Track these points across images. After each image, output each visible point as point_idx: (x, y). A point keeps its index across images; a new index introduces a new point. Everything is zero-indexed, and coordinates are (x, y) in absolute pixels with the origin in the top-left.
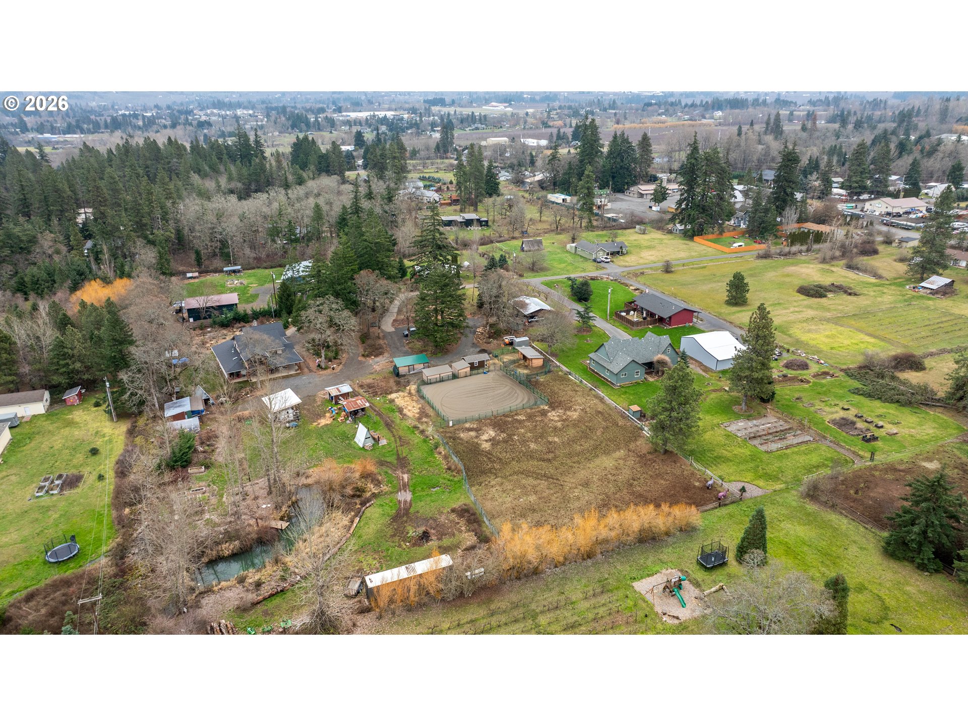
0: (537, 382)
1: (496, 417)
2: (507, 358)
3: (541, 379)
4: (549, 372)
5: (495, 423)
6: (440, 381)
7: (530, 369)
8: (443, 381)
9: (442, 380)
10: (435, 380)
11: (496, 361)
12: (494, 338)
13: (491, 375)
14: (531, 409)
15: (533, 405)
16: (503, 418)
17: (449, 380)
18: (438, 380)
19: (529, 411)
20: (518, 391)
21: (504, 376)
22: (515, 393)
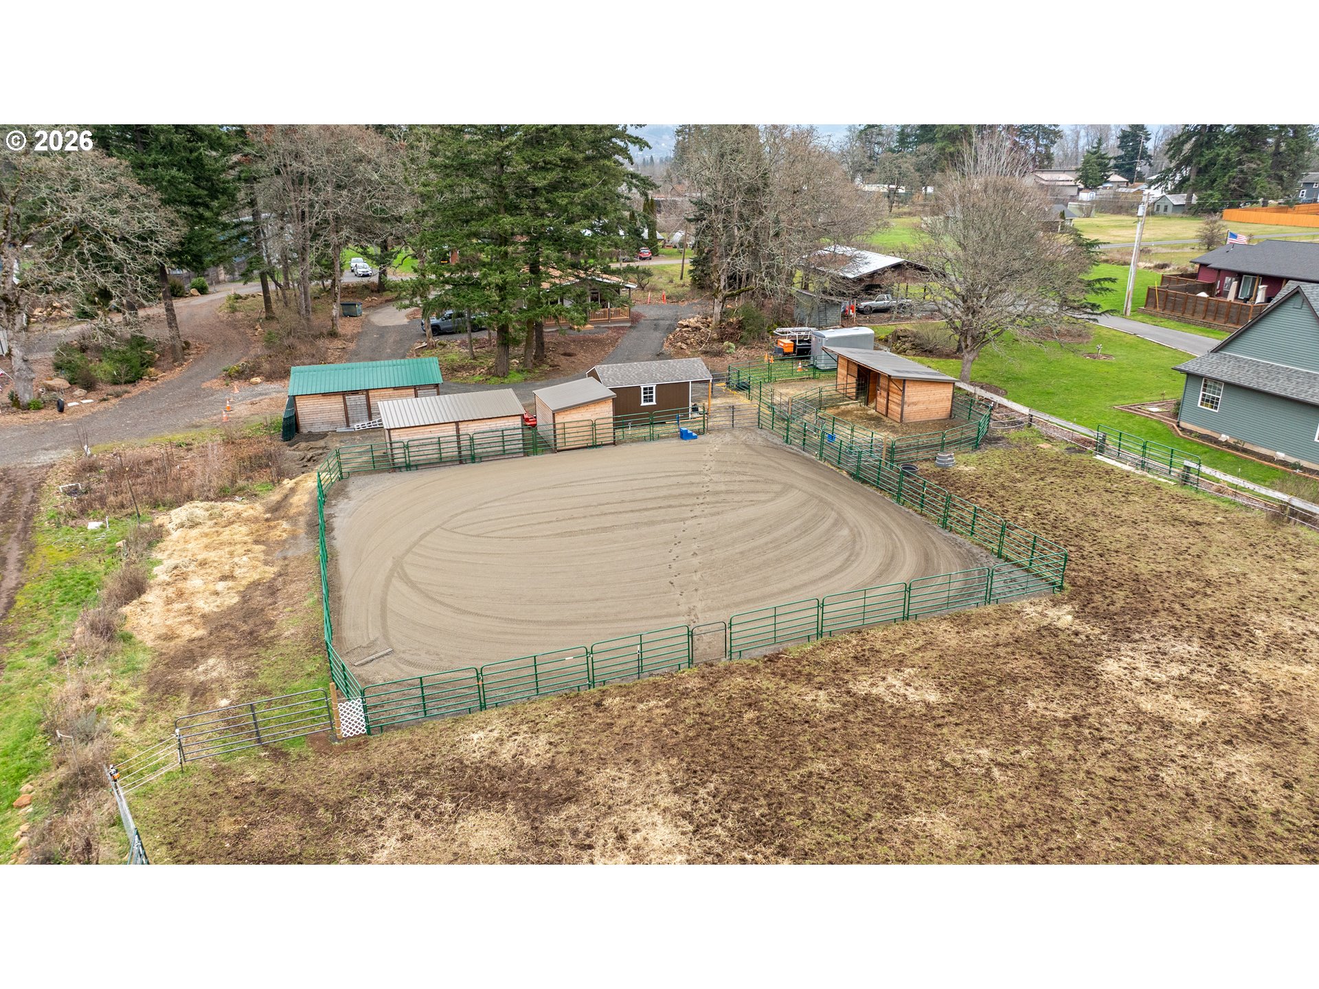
0: (945, 478)
1: (713, 677)
2: (786, 393)
3: (965, 464)
4: (991, 440)
5: (705, 725)
6: (461, 460)
7: (893, 429)
8: (473, 459)
9: (468, 456)
10: (430, 453)
11: (741, 400)
12: (740, 342)
13: (711, 444)
14: (963, 622)
15: (966, 594)
16: (764, 682)
17: (503, 454)
18: (450, 450)
19: (948, 636)
20: (850, 514)
21: (775, 448)
22: (840, 521)
